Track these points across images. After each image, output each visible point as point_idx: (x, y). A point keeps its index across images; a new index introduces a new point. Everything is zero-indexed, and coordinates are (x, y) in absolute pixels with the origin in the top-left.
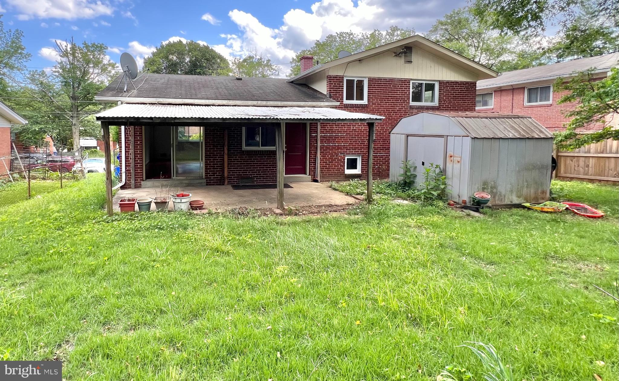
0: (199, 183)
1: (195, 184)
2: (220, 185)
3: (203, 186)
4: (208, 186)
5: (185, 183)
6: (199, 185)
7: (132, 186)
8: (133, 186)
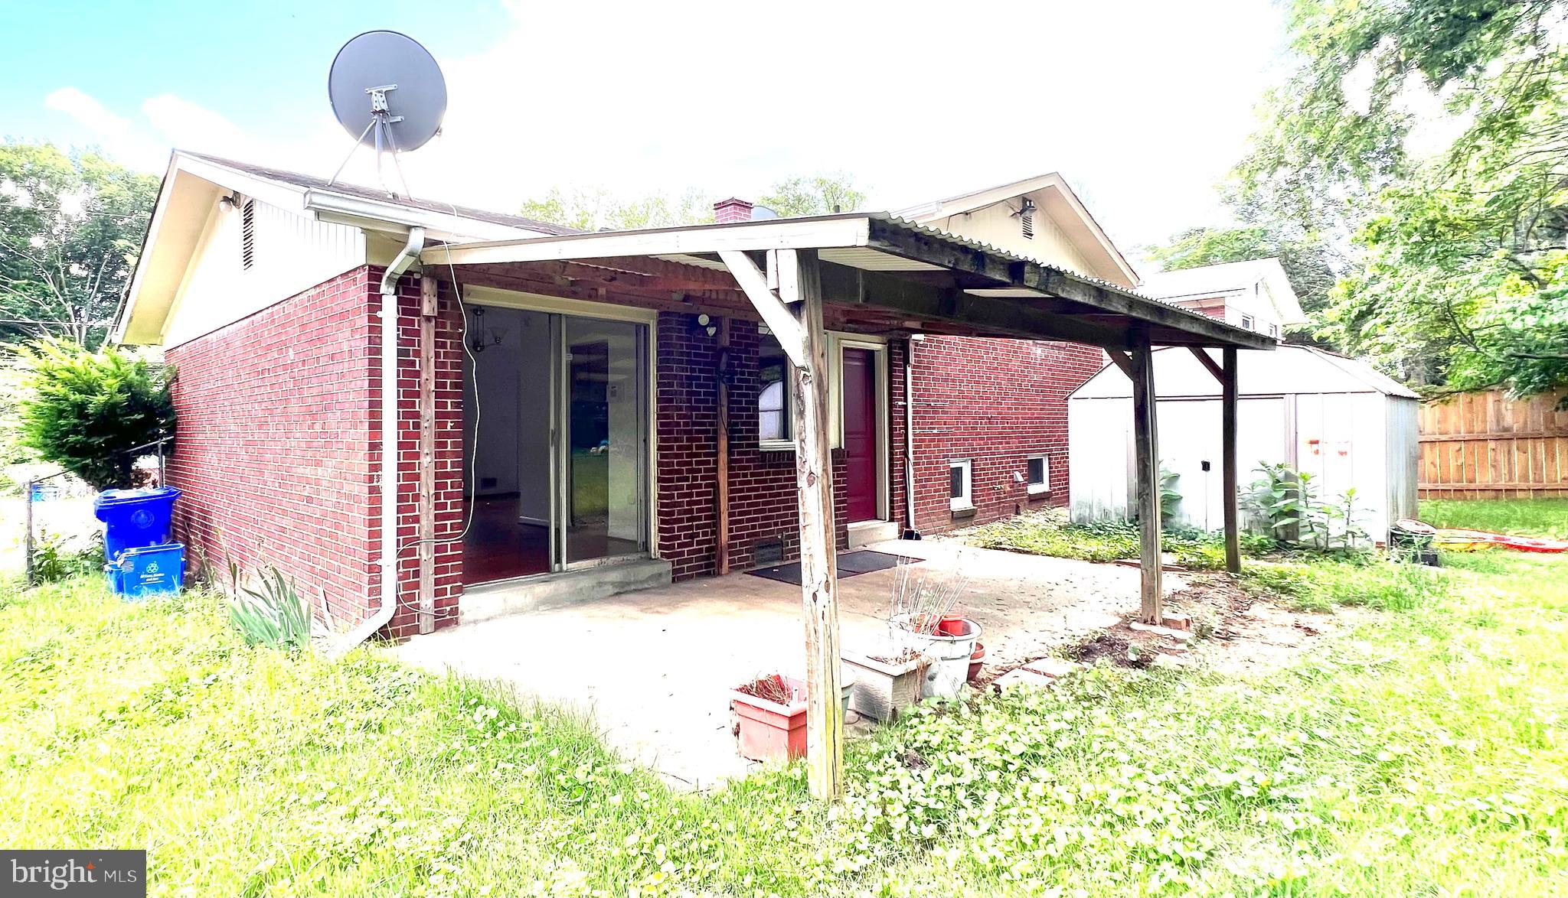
0: (651, 578)
1: (642, 582)
2: (708, 574)
3: (664, 586)
4: (683, 585)
5: (613, 583)
6: (652, 584)
7: (422, 625)
8: (426, 622)
